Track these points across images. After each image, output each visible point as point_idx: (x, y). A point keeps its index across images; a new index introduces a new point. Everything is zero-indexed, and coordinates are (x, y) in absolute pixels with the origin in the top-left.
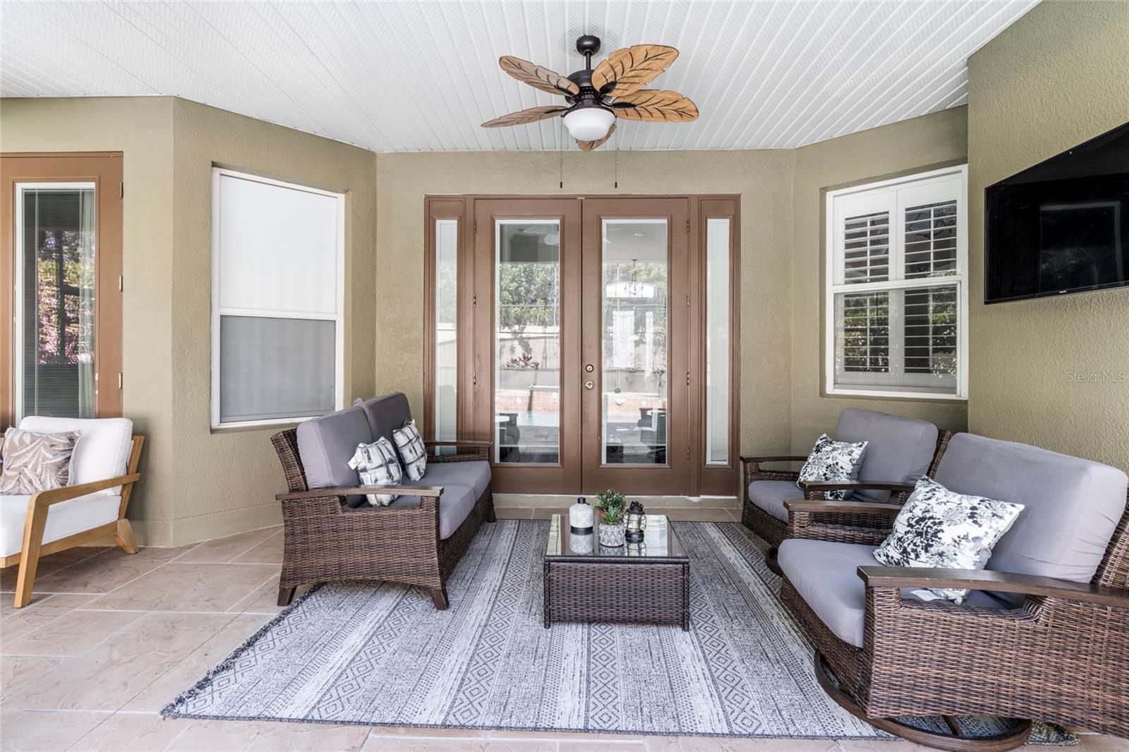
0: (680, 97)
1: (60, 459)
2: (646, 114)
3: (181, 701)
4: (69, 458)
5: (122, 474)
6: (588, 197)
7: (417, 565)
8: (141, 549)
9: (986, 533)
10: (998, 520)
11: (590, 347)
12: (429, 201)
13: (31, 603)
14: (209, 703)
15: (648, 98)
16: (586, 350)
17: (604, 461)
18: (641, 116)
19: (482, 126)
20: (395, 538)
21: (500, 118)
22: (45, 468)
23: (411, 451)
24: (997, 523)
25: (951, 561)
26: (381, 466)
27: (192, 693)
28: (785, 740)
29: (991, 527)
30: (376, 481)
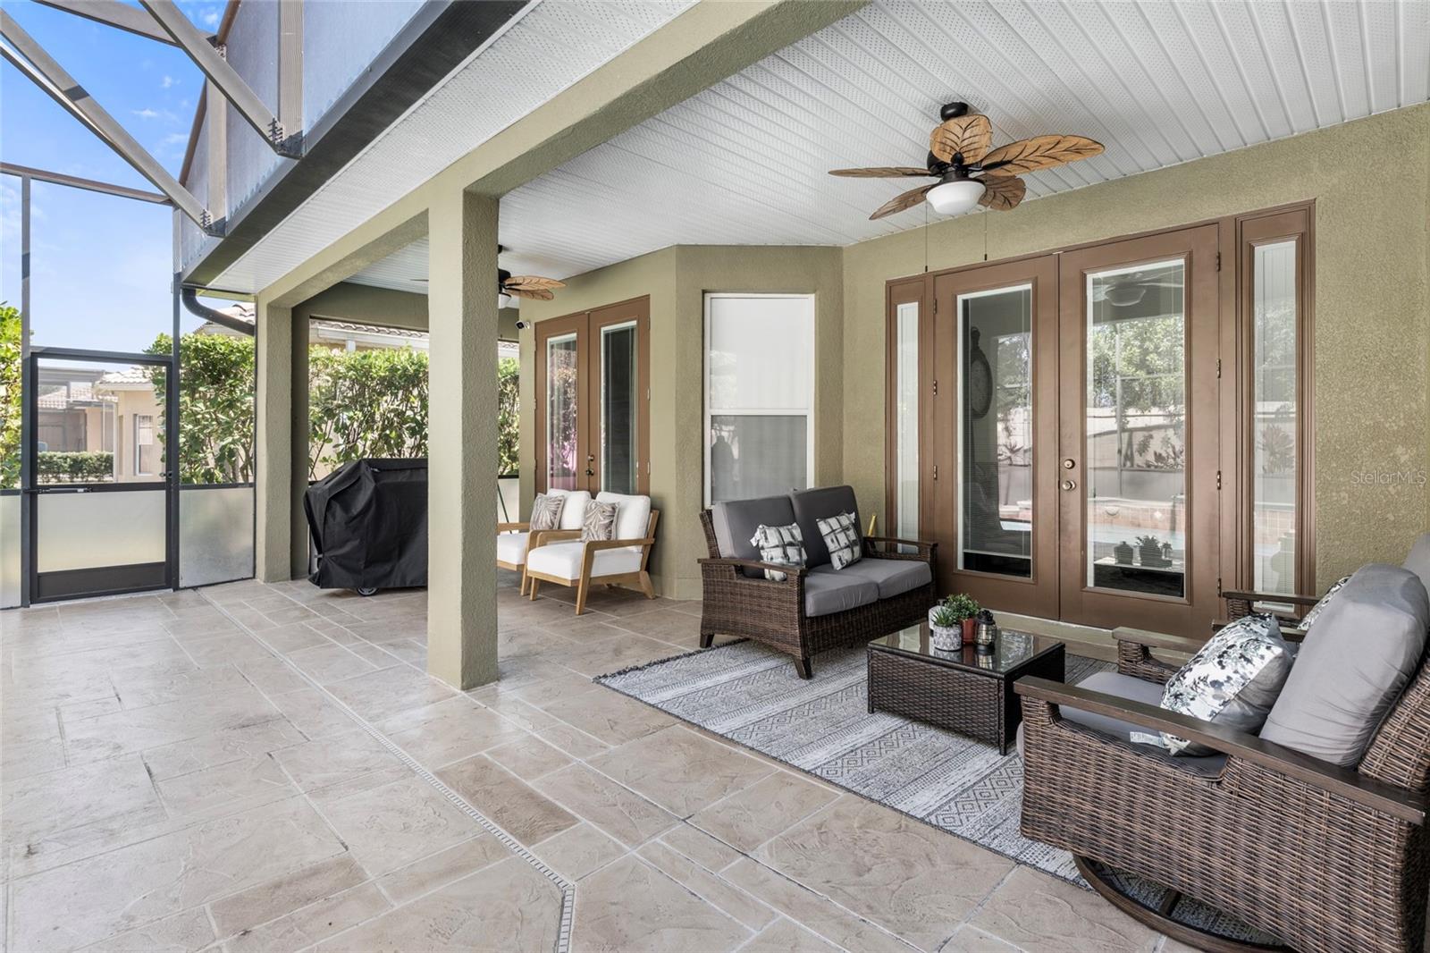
0: (1060, 138)
1: (607, 521)
2: (1032, 164)
3: (605, 676)
4: (612, 522)
5: (643, 537)
6: (1067, 250)
7: (785, 634)
8: (657, 597)
9: (1229, 678)
10: (1245, 663)
11: (1070, 437)
12: (891, 286)
13: (583, 614)
14: (617, 683)
15: (1020, 150)
16: (1065, 442)
17: (1090, 582)
18: (1027, 168)
19: (870, 219)
20: (779, 609)
21: (879, 210)
22: (600, 526)
23: (832, 541)
24: (1243, 667)
25: (1183, 705)
26: (777, 546)
27: (613, 676)
28: (967, 843)
29: (1236, 672)
30: (772, 559)
